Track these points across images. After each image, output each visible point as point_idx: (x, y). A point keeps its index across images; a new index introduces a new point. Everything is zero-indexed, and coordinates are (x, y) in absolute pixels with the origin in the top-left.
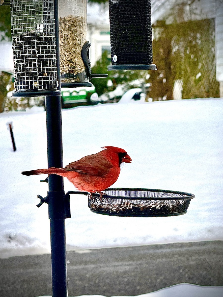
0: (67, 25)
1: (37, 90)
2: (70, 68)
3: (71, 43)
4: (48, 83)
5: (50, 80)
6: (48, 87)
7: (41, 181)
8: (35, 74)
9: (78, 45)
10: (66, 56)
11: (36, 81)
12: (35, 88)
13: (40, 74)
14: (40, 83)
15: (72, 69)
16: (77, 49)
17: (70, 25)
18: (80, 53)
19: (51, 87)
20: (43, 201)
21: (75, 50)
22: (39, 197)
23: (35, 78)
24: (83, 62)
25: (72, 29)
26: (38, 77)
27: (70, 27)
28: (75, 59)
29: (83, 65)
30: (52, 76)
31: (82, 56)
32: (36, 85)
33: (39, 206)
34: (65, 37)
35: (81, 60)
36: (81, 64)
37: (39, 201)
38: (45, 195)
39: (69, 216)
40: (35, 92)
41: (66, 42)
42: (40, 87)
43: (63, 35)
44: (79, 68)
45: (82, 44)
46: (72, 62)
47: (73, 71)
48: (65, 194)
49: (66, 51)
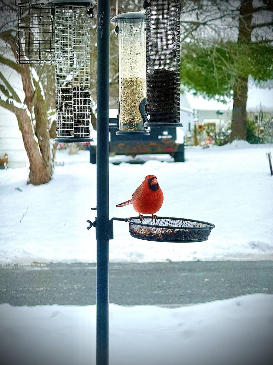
0: (129, 85)
1: (73, 138)
2: (130, 119)
3: (131, 99)
4: (82, 132)
5: (83, 130)
6: (82, 135)
7: (92, 209)
8: (72, 124)
9: (137, 100)
10: (127, 109)
11: (72, 130)
12: (71, 135)
13: (75, 125)
14: (75, 132)
15: (132, 120)
16: (136, 104)
17: (131, 84)
18: (139, 107)
19: (85, 135)
20: (92, 224)
21: (134, 104)
22: (88, 221)
23: (72, 128)
24: (141, 114)
25: (132, 88)
26: (74, 127)
27: (131, 86)
28: (134, 112)
29: (141, 117)
30: (86, 126)
31: (140, 110)
32: (72, 133)
33: (88, 228)
34: (126, 94)
35: (139, 113)
36: (139, 116)
37: (88, 225)
38: (93, 220)
39: (112, 238)
40: (71, 139)
41: (127, 98)
42: (75, 135)
43: (125, 92)
44: (137, 119)
45: (141, 100)
46: (131, 114)
47: (132, 122)
48: (110, 220)
49: (127, 105)
